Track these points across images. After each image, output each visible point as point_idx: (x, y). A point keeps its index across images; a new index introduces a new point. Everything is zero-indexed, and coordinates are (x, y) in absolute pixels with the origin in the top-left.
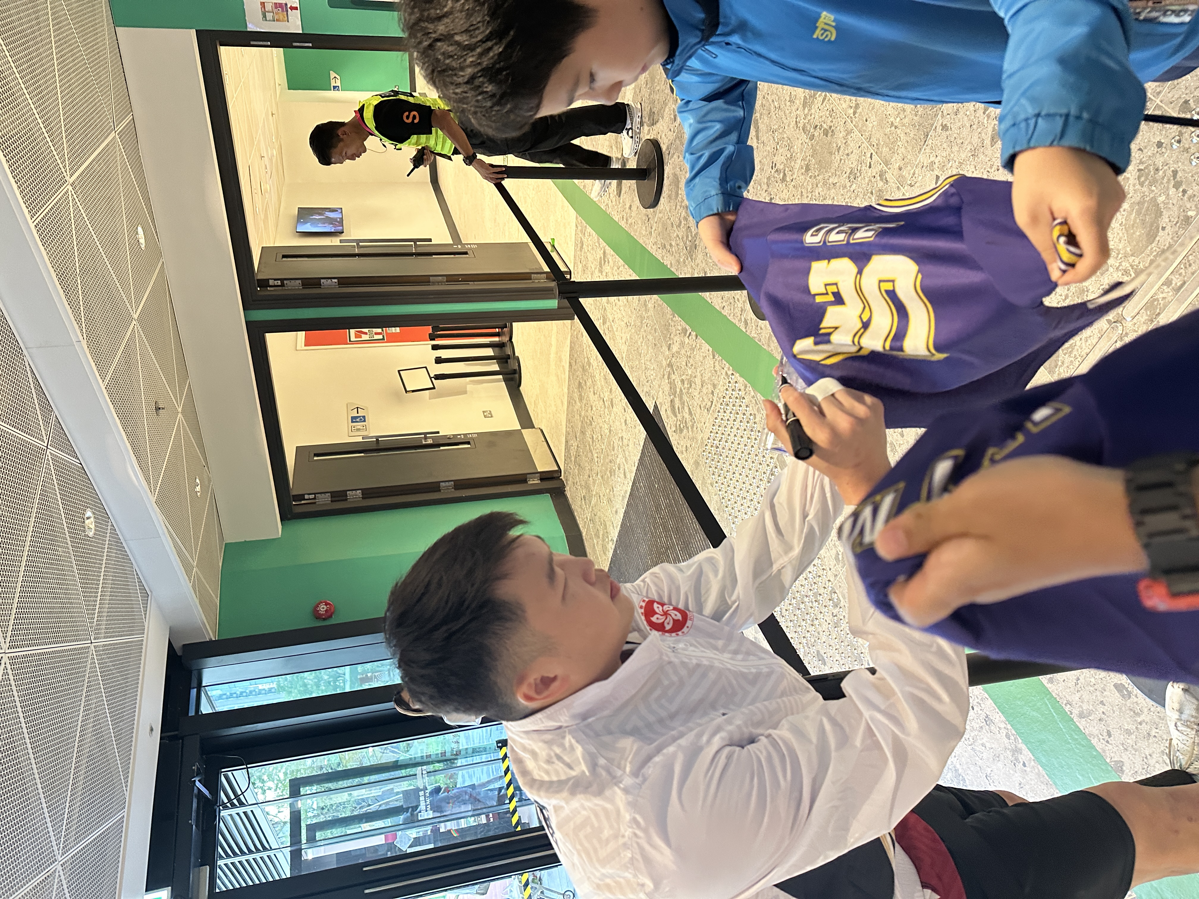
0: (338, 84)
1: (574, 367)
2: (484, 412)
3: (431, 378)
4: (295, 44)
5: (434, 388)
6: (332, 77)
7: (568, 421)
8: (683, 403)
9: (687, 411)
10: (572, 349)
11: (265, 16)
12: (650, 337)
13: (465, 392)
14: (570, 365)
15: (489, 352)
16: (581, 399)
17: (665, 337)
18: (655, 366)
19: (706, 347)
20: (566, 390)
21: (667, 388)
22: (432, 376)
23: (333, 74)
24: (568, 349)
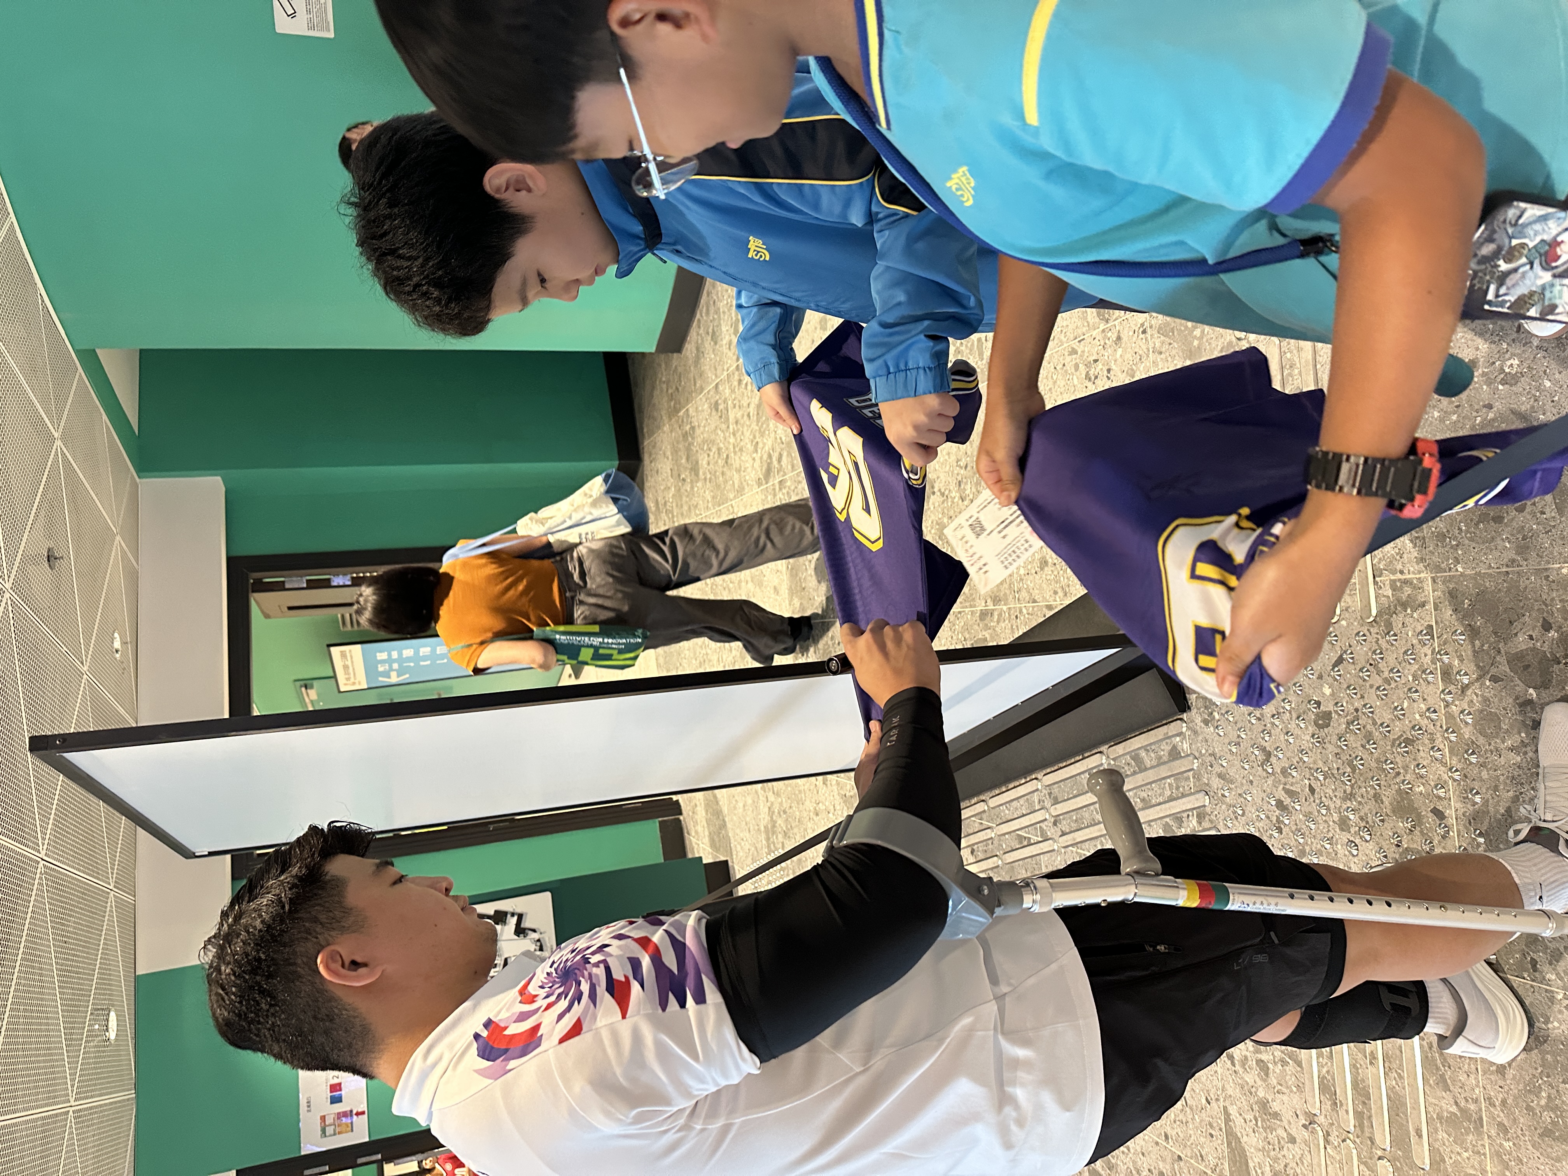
4: (362, 1160)
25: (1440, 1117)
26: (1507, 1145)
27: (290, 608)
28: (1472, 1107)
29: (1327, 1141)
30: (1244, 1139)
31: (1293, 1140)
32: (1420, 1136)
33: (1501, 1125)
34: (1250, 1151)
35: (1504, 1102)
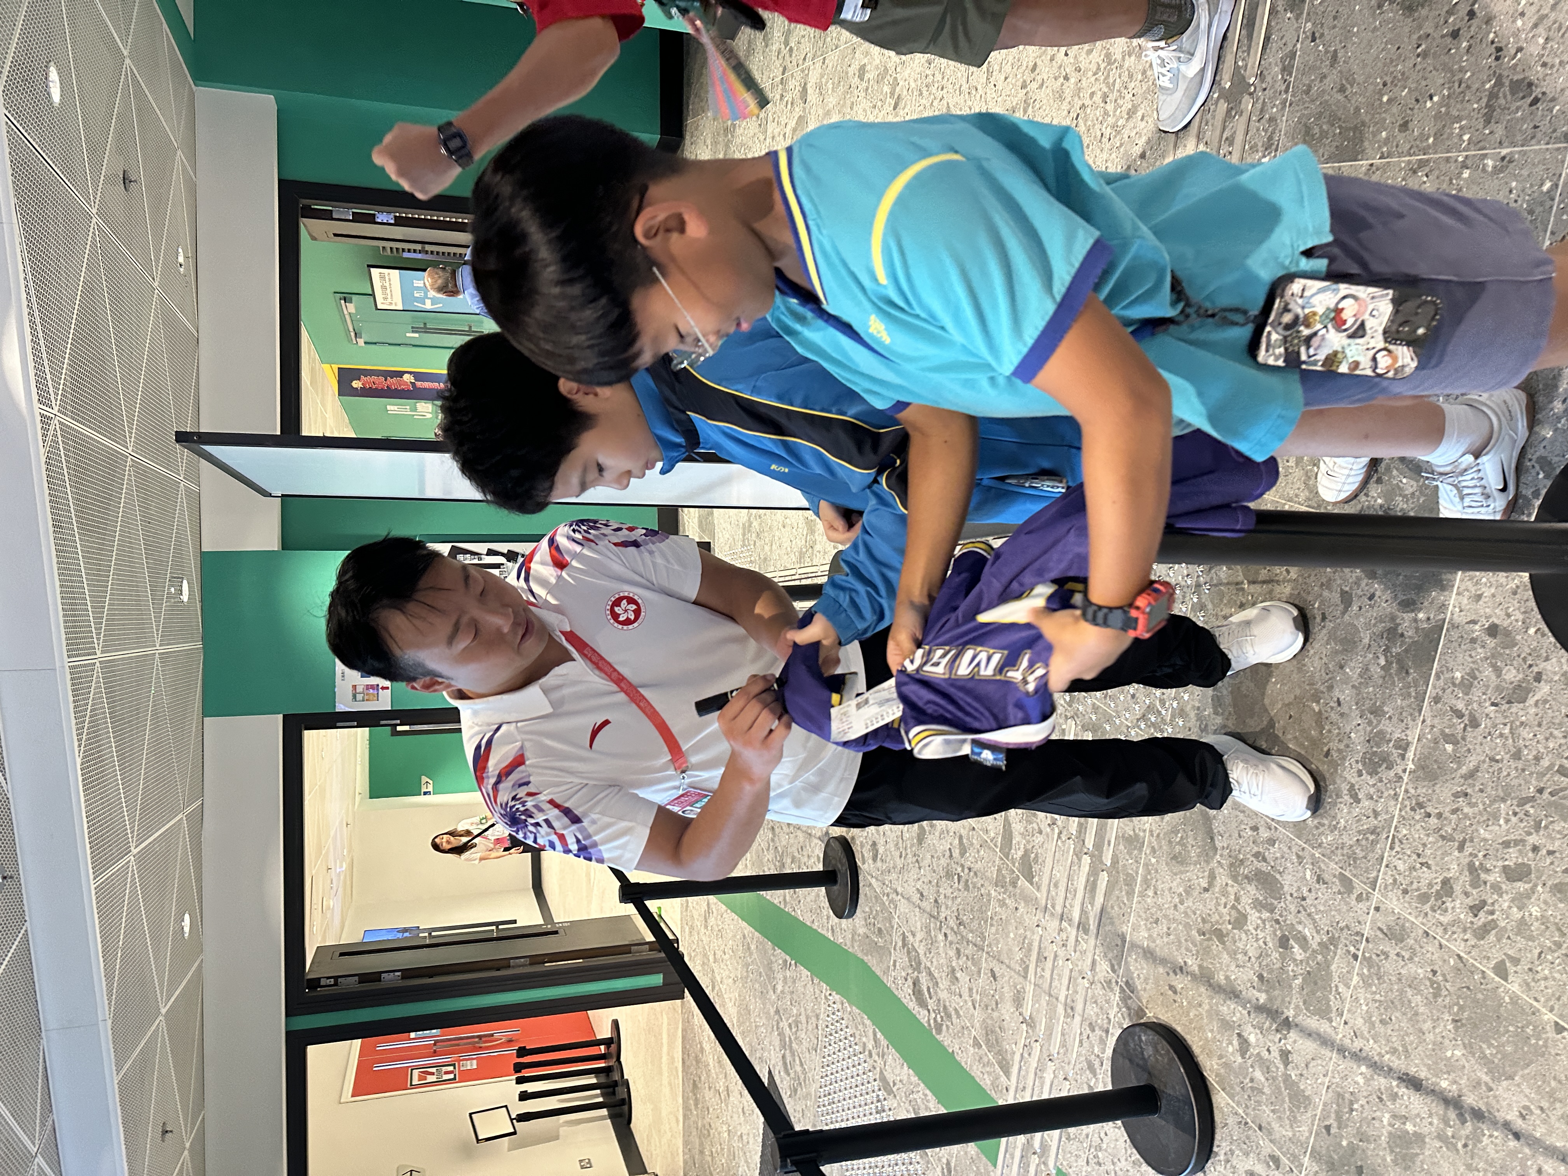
0: (430, 789)
1: (688, 1063)
2: (581, 1161)
3: (512, 1120)
4: (383, 722)
5: (515, 1133)
6: (423, 781)
7: (686, 1143)
8: (793, 1055)
9: (798, 1062)
10: (683, 1037)
11: (354, 697)
12: (757, 986)
13: (557, 1138)
14: (683, 1062)
15: (592, 1080)
16: (696, 1101)
17: (769, 979)
18: (764, 1021)
19: (806, 973)
20: (680, 1100)
21: (777, 1042)
22: (513, 1116)
23: (424, 779)
24: (680, 1040)
25: (1123, 836)
26: (1153, 860)
27: (335, 235)
28: (1142, 834)
29: (1059, 837)
30: (1013, 825)
31: (1040, 832)
32: (1109, 845)
33: (1153, 848)
34: (1015, 834)
35: (1158, 835)
